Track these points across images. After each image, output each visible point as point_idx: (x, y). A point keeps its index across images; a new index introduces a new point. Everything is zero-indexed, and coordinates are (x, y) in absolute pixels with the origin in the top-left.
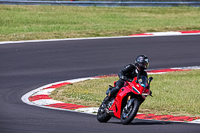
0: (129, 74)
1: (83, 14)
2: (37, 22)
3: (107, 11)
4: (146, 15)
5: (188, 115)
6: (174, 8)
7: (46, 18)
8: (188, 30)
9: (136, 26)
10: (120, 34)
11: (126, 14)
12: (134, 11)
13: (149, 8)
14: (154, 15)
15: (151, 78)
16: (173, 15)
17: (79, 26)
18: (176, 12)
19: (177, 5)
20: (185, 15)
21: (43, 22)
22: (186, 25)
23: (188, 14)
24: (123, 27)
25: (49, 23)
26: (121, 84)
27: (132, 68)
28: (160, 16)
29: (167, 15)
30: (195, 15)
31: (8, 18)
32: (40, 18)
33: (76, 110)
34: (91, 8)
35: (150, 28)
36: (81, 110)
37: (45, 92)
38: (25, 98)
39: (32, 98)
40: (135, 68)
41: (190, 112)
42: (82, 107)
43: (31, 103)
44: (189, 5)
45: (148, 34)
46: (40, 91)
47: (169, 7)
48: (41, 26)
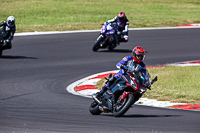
2: (84, 12)
3: (154, 2)
4: (193, 6)
7: (93, 9)
9: (184, 17)
10: (166, 25)
11: (173, 5)
12: (181, 2)
21: (90, 13)
24: (170, 18)
25: (95, 13)
31: (55, 9)
32: (87, 9)
35: (197, 19)
37: (91, 82)
38: (71, 89)
39: (77, 89)
43: (77, 94)
45: (194, 26)
46: (86, 81)
48: (88, 16)
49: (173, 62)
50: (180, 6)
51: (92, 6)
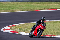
0: (39, 22)
1: (19, 4)
2: (6, 7)
3: (27, 3)
4: (39, 4)
5: (51, 35)
6: (47, 3)
7: (8, 6)
8: (51, 9)
9: (36, 8)
10: (31, 10)
11: (33, 4)
12: (35, 3)
13: (40, 2)
14: (41, 5)
15: (46, 24)
16: (47, 5)
17: (18, 8)
18: (48, 4)
19: (48, 1)
20: (50, 4)
21: (8, 7)
22: (51, 7)
23: (51, 4)
24: (32, 8)
26: (37, 26)
27: (40, 21)
28: (43, 5)
29: (45, 5)
30: (53, 5)
33: (17, 33)
34: (22, 2)
35: (40, 9)
36: (19, 33)
37: (8, 28)
38: (2, 30)
39: (4, 30)
40: (41, 21)
41: (51, 34)
42: (19, 32)
44: (51, 1)
46: (7, 28)
47: (46, 2)
48: (7, 8)
49: (33, 22)
50: (34, 5)
51: (8, 5)
